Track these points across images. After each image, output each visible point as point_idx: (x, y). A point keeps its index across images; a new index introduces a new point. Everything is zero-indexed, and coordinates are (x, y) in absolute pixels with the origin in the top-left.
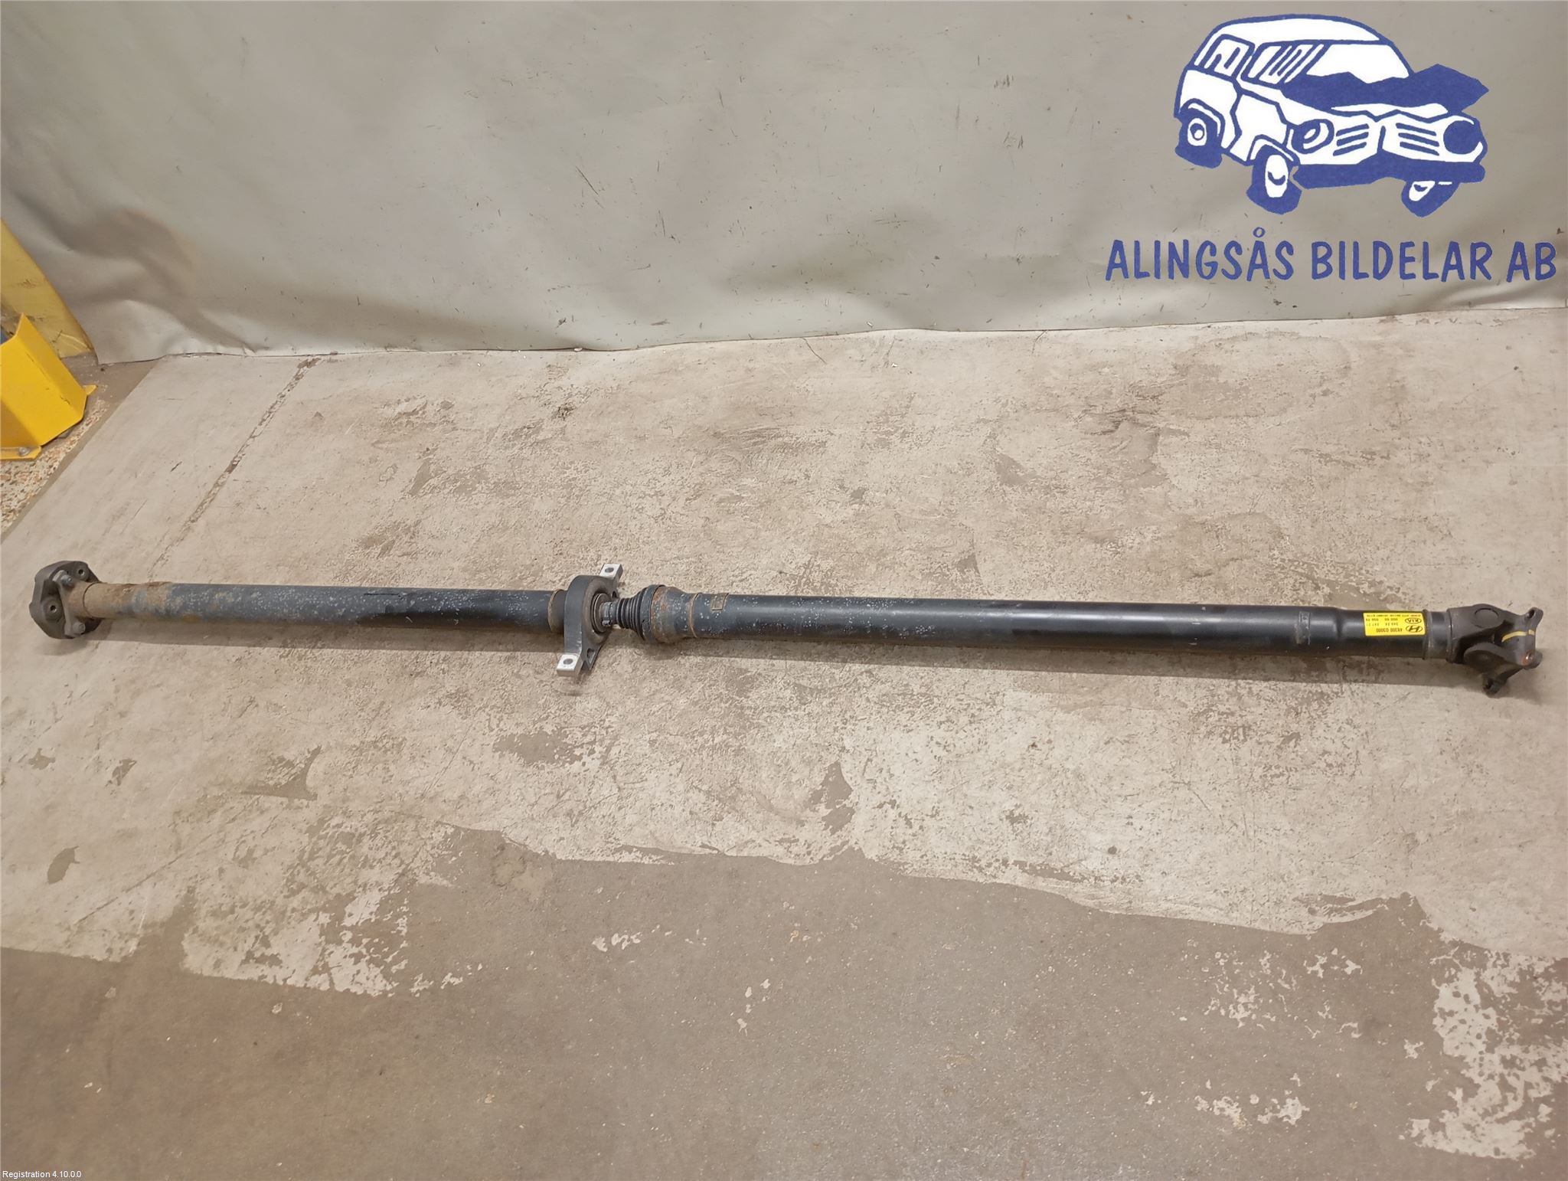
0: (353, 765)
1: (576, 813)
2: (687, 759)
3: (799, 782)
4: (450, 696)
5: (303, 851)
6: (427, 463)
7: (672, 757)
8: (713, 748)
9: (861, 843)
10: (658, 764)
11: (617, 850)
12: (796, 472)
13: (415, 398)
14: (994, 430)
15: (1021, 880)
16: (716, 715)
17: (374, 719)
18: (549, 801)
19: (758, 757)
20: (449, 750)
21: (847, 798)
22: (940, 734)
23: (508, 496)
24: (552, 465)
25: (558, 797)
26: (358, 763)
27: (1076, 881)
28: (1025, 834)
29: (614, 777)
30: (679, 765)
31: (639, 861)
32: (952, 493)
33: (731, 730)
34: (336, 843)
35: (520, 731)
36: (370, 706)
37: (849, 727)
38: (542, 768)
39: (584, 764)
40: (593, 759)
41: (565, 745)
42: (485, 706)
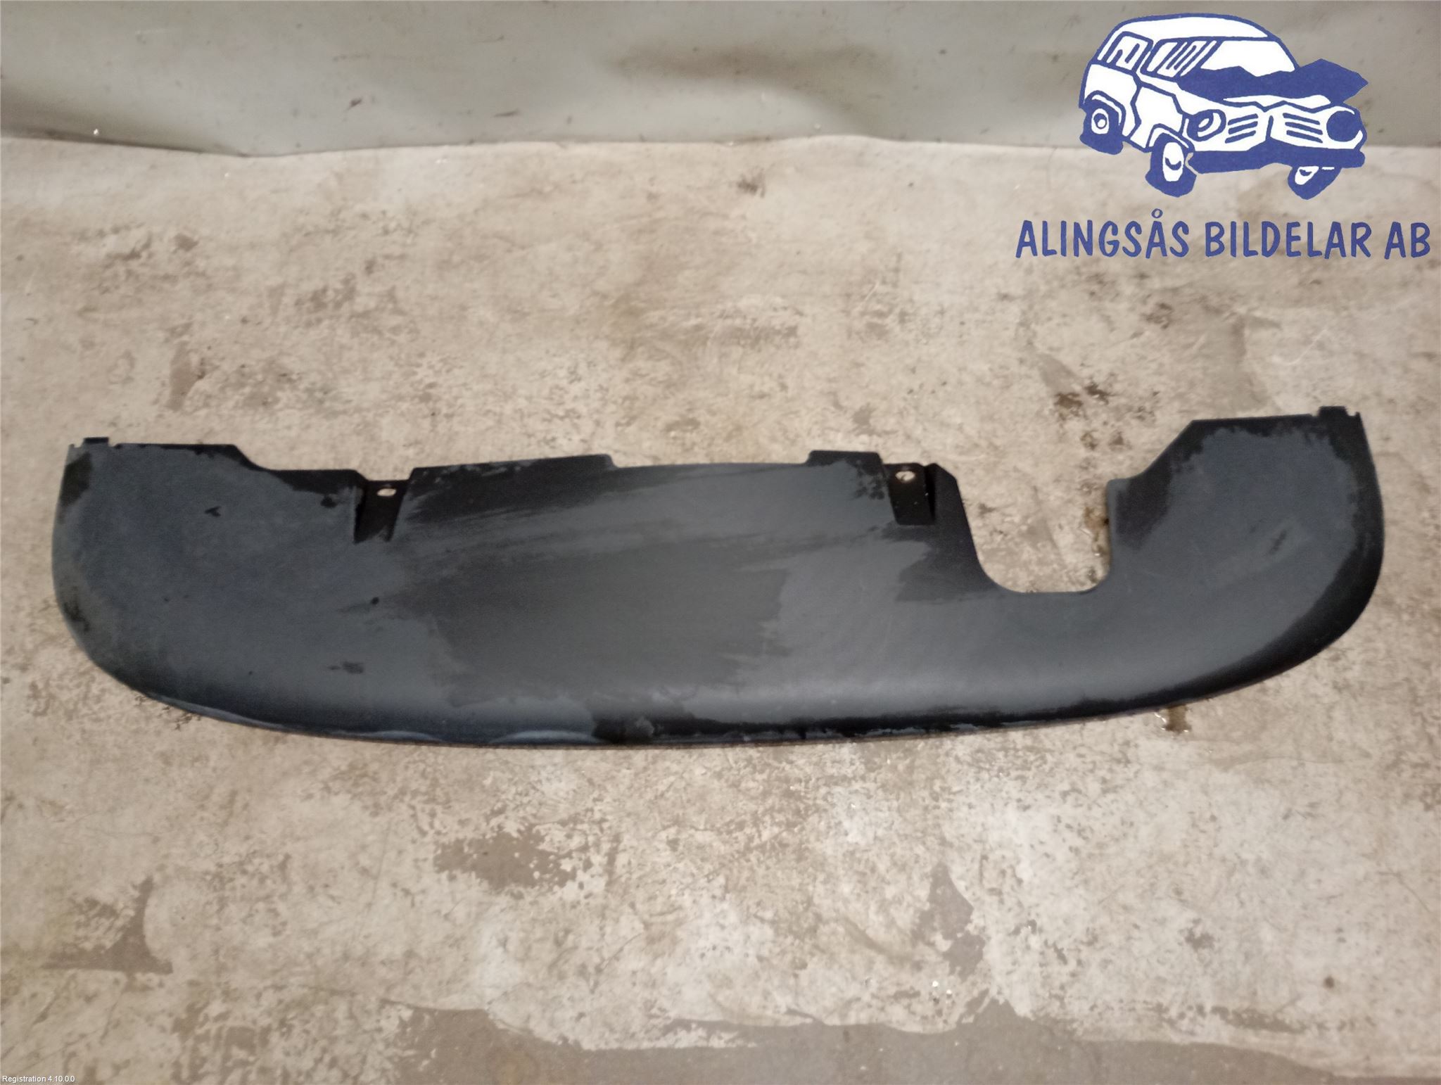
0: (215, 907)
1: (591, 969)
2: (731, 870)
3: (898, 901)
4: (339, 776)
5: (178, 1065)
6: (182, 351)
7: (708, 867)
8: (762, 847)
9: (1006, 992)
10: (689, 880)
11: (668, 1029)
12: (766, 379)
13: (127, 228)
14: (1024, 313)
15: (1227, 1036)
16: (753, 793)
17: (226, 823)
18: (546, 953)
19: (831, 860)
20: (365, 871)
21: (968, 921)
22: (1068, 811)
23: (335, 414)
24: (391, 358)
25: (558, 943)
26: (223, 903)
27: (1295, 1032)
28: (1215, 965)
29: (632, 905)
30: (721, 880)
31: (705, 1044)
32: (991, 418)
33: (780, 818)
35: (468, 833)
36: (215, 798)
37: (944, 805)
38: (519, 897)
39: (581, 886)
40: (592, 876)
41: (544, 855)
42: (402, 792)
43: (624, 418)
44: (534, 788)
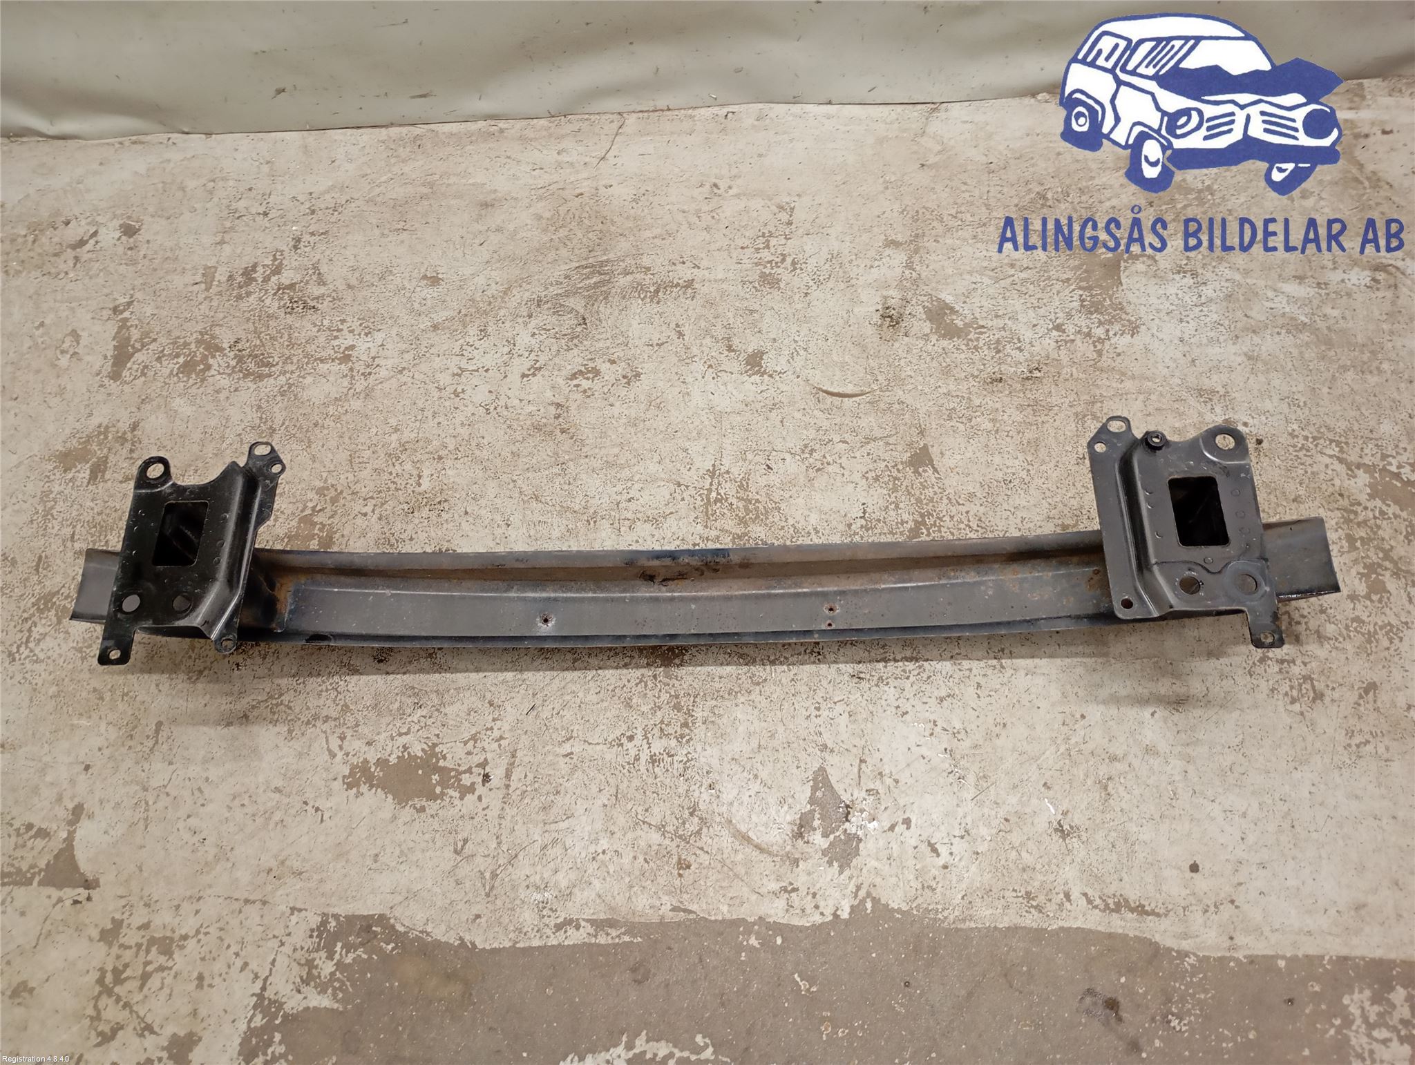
1: (487, 875)
2: (621, 780)
3: (779, 802)
5: (103, 971)
6: (123, 327)
7: (600, 778)
9: (880, 885)
11: (559, 927)
12: (665, 328)
13: (77, 219)
14: (910, 256)
15: (1094, 921)
17: (152, 751)
18: (445, 861)
21: (847, 820)
22: (943, 715)
23: (261, 377)
24: (315, 325)
25: (457, 851)
27: (1158, 915)
28: (1083, 853)
31: (593, 940)
33: (670, 730)
34: (148, 951)
35: (375, 754)
37: (825, 713)
38: (422, 810)
39: (480, 798)
40: (490, 790)
41: (443, 771)
42: (316, 717)
43: (529, 370)
44: (437, 710)
